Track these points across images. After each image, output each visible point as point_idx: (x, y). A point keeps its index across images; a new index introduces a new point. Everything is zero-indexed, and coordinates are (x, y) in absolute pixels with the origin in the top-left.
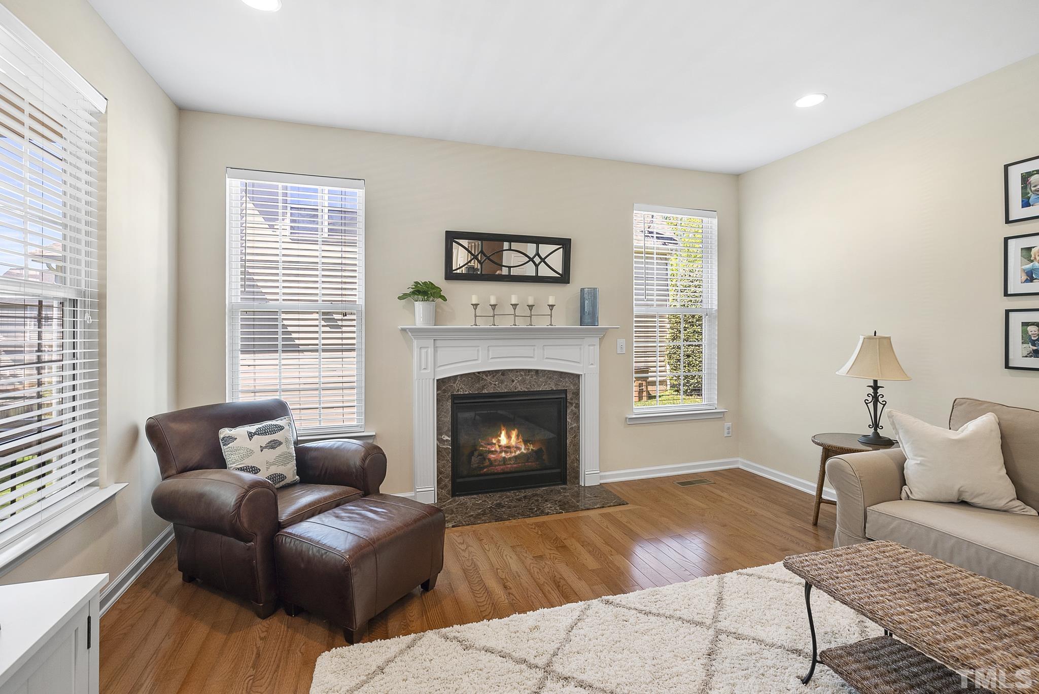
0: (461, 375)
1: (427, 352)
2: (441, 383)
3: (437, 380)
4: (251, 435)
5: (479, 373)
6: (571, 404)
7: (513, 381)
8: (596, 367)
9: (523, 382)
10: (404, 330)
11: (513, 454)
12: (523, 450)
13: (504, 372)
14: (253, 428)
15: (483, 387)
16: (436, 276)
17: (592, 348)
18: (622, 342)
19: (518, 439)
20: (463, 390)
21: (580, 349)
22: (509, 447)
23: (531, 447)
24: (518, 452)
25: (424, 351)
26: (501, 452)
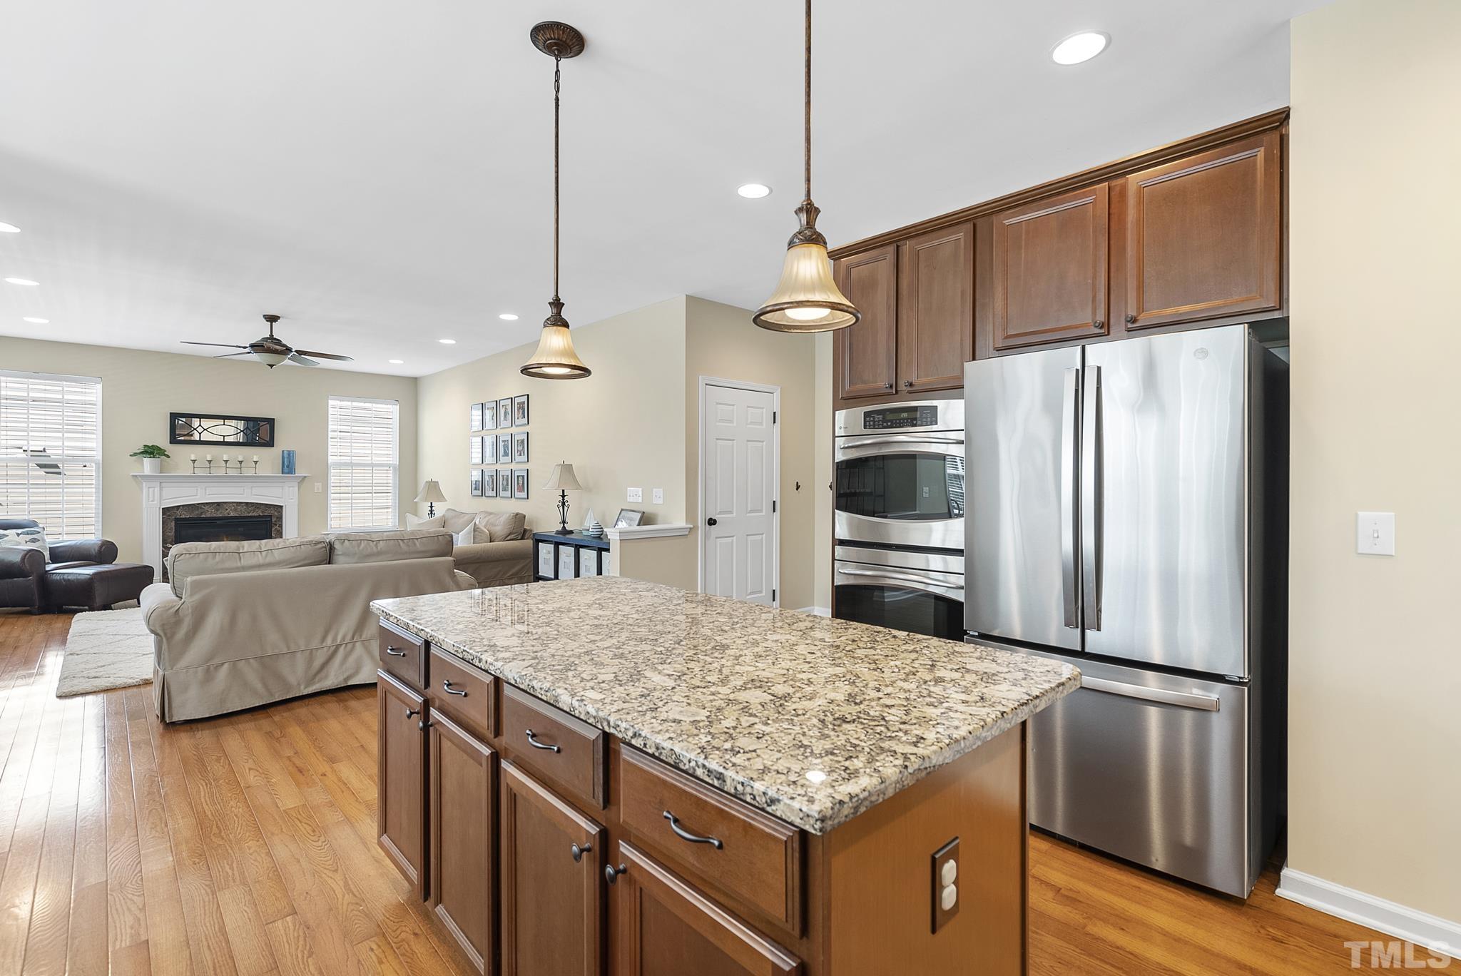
0: (183, 506)
1: (154, 491)
2: (165, 511)
3: (163, 509)
4: (19, 535)
5: (198, 504)
6: (276, 525)
7: (227, 510)
8: (295, 501)
10: (133, 476)
13: (218, 504)
15: (202, 514)
16: (162, 440)
17: (291, 488)
18: (318, 486)
20: (184, 515)
21: (282, 489)
25: (151, 490)
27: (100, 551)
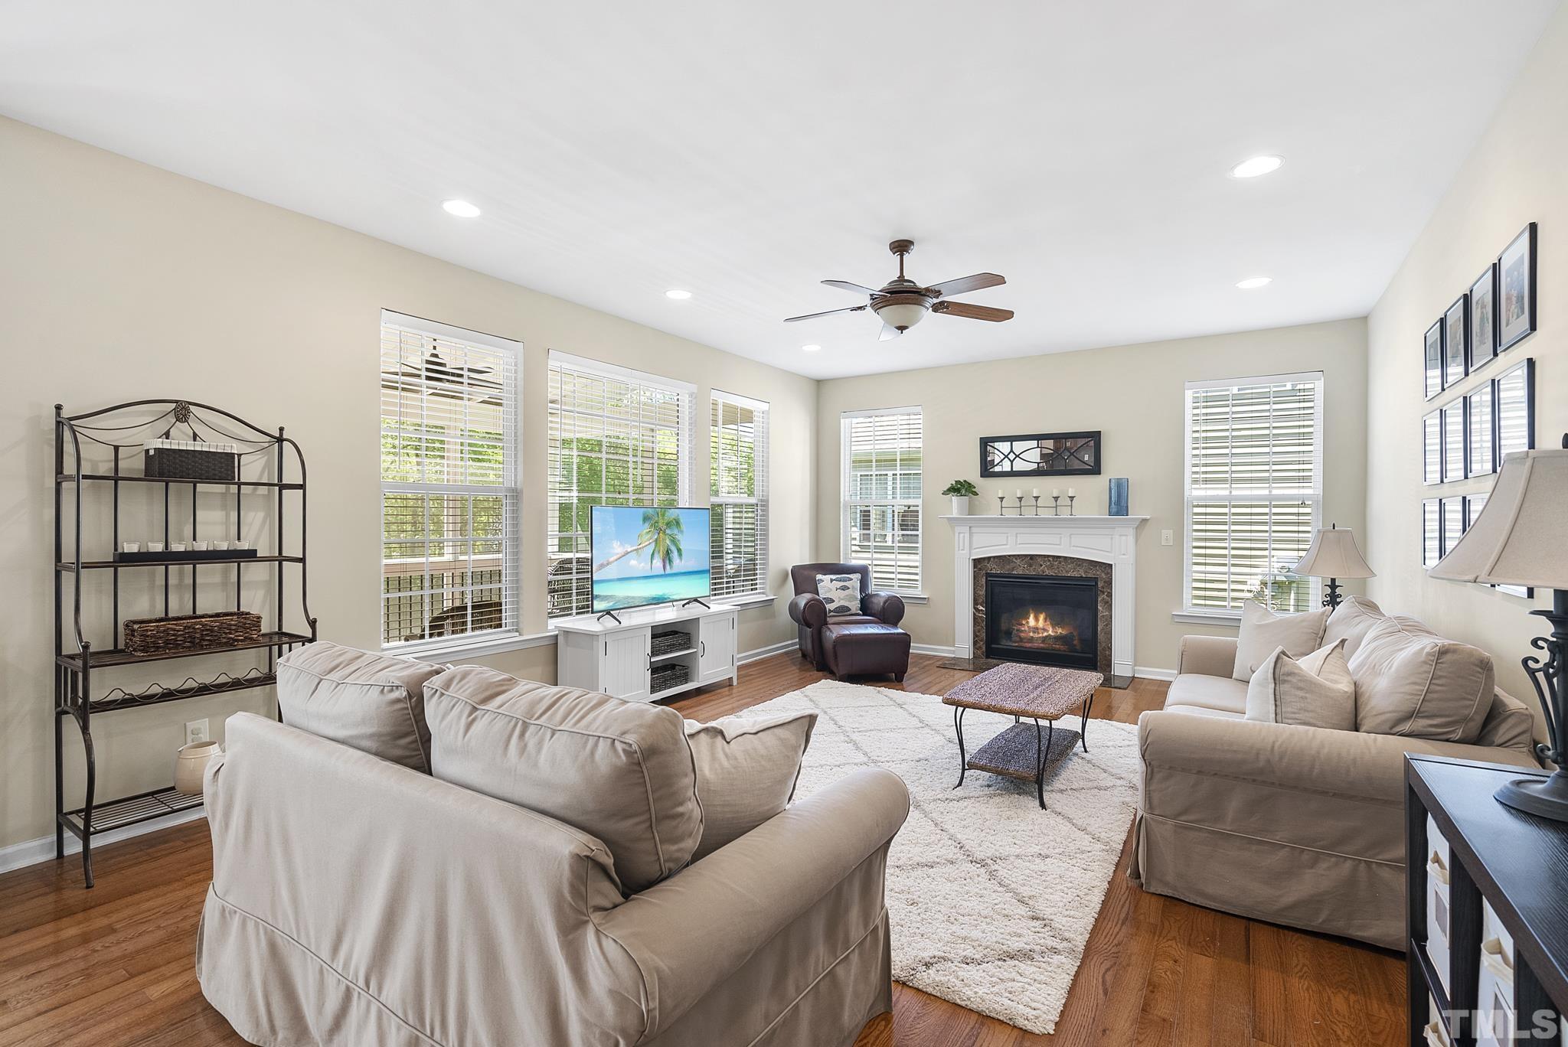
0: (994, 557)
1: (964, 536)
2: (977, 562)
3: (974, 560)
5: (1009, 556)
7: (1041, 565)
8: (1130, 557)
9: (1051, 567)
10: (947, 518)
11: (1041, 635)
12: (1050, 632)
13: (1032, 557)
14: (834, 577)
15: (1013, 569)
16: (972, 474)
17: (1124, 538)
18: (1168, 532)
19: (1045, 621)
20: (996, 570)
21: (1112, 538)
22: (1037, 628)
23: (1060, 631)
24: (1045, 634)
25: (961, 536)
26: (1029, 632)
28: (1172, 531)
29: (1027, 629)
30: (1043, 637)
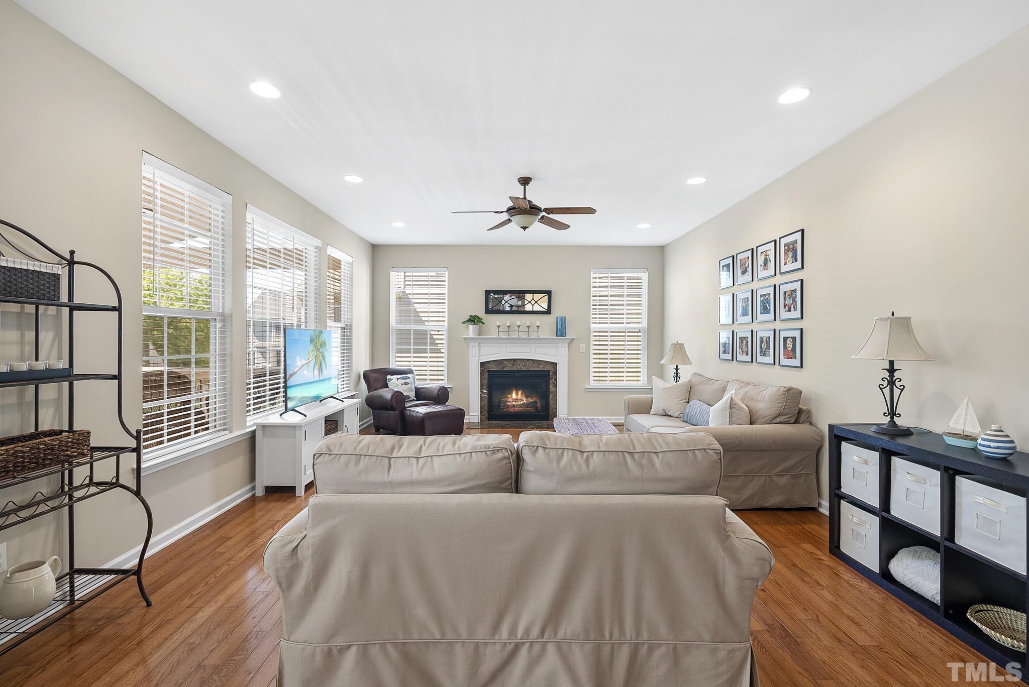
0: (493, 361)
1: (475, 349)
2: (482, 364)
3: (481, 363)
4: (398, 379)
5: (502, 360)
6: (552, 378)
7: (520, 365)
8: (566, 359)
9: (525, 365)
10: (465, 338)
12: (525, 401)
13: (514, 360)
14: (399, 376)
15: (504, 367)
16: (480, 311)
17: (563, 348)
18: (583, 346)
19: (522, 395)
20: (494, 368)
21: (556, 349)
22: (517, 399)
23: (530, 400)
24: (522, 402)
25: (474, 348)
26: (513, 402)
27: (438, 394)
28: (585, 345)
29: (511, 400)
30: (520, 404)
